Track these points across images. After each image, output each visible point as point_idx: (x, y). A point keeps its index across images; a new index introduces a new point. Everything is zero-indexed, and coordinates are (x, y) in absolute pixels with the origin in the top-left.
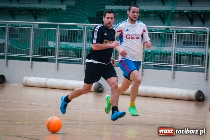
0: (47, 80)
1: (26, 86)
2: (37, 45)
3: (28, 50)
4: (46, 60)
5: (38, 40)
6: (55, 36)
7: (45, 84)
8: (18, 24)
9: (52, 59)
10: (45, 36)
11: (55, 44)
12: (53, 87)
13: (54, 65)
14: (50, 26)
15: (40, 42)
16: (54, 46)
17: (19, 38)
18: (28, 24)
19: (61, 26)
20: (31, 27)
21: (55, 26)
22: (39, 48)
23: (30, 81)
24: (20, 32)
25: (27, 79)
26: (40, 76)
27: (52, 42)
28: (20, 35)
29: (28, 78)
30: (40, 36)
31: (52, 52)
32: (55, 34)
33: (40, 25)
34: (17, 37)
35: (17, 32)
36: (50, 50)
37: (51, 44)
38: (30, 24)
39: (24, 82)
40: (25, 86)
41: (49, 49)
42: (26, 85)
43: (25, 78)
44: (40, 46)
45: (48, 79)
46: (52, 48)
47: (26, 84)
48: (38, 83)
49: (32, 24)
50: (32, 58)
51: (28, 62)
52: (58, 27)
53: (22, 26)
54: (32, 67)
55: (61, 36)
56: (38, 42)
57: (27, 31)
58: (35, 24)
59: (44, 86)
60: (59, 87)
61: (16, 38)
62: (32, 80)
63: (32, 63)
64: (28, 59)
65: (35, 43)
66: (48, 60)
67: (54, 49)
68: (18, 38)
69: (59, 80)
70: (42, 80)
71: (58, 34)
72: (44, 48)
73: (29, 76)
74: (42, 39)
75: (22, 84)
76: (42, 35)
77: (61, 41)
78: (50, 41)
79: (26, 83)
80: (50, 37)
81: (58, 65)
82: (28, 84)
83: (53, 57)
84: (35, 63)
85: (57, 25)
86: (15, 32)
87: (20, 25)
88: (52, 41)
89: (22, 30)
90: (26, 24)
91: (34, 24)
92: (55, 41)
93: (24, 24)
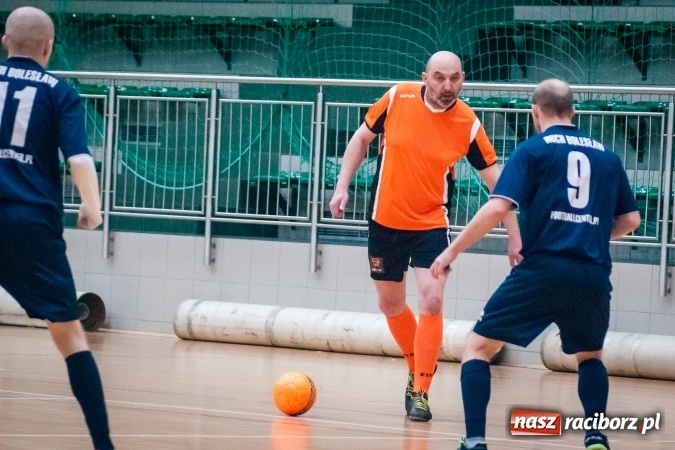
0: (274, 314)
1: (191, 338)
2: (234, 168)
3: (199, 190)
4: (270, 233)
5: (235, 149)
6: (307, 134)
7: (269, 331)
8: (158, 84)
9: (294, 228)
10: (265, 132)
11: (306, 167)
12: (300, 341)
13: (302, 251)
14: (286, 91)
15: (244, 158)
16: (305, 175)
17: (162, 140)
18: (196, 86)
19: (331, 93)
20: (208, 96)
21: (309, 92)
22: (244, 184)
23: (204, 318)
24: (163, 118)
25: (192, 310)
26: (248, 300)
27: (297, 159)
28: (162, 130)
29: (196, 304)
30: (245, 136)
31: (296, 197)
32: (307, 123)
33: (246, 90)
34: (152, 139)
35: (153, 118)
36: (287, 192)
37: (291, 165)
38: (204, 86)
39: (181, 322)
40: (185, 339)
41: (282, 186)
42: (188, 335)
43: (185, 308)
44: (244, 173)
45: (279, 310)
46: (294, 181)
47: (191, 333)
48: (238, 328)
49: (211, 86)
50: (213, 224)
51: (200, 239)
52: (320, 95)
53: (173, 91)
54: (212, 261)
55: (331, 133)
56: (239, 158)
57: (192, 114)
58: (225, 82)
59: (263, 338)
60: (323, 345)
61: (147, 144)
62: (214, 313)
63: (213, 246)
64: (198, 229)
65: (223, 164)
66: (281, 233)
67: (305, 185)
68: (157, 144)
69: (326, 312)
70: (253, 316)
71: (319, 124)
72: (264, 183)
73: (200, 297)
74: (255, 147)
75: (172, 329)
76: (255, 129)
77: (331, 153)
78: (285, 152)
79: (189, 325)
80: (286, 137)
81: (319, 253)
82: (197, 331)
83: (299, 220)
84: (227, 244)
85: (314, 89)
86: (143, 120)
87: (164, 90)
88: (295, 153)
89: (173, 110)
90: (189, 85)
91: (220, 87)
92: (306, 153)
93: (181, 87)
